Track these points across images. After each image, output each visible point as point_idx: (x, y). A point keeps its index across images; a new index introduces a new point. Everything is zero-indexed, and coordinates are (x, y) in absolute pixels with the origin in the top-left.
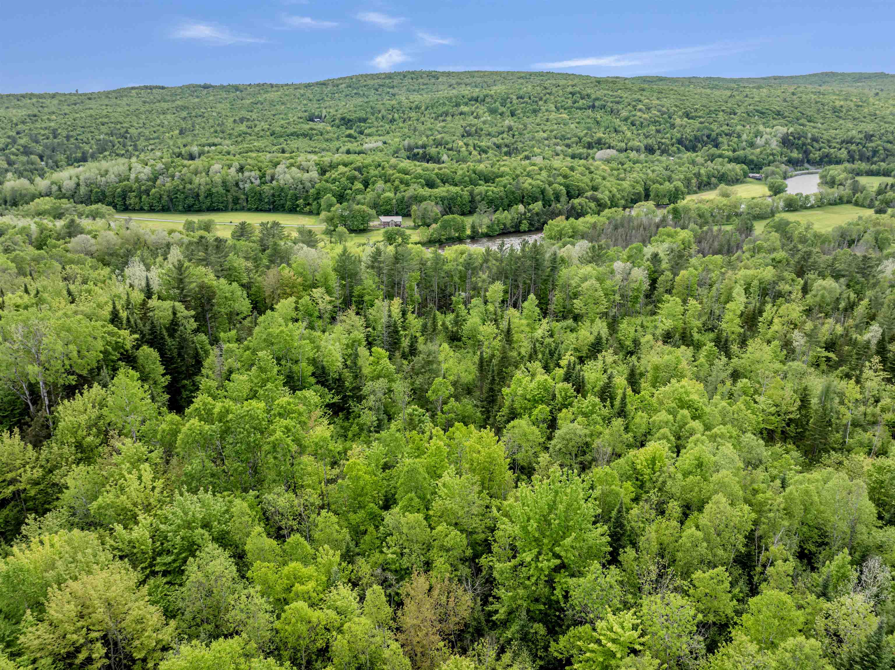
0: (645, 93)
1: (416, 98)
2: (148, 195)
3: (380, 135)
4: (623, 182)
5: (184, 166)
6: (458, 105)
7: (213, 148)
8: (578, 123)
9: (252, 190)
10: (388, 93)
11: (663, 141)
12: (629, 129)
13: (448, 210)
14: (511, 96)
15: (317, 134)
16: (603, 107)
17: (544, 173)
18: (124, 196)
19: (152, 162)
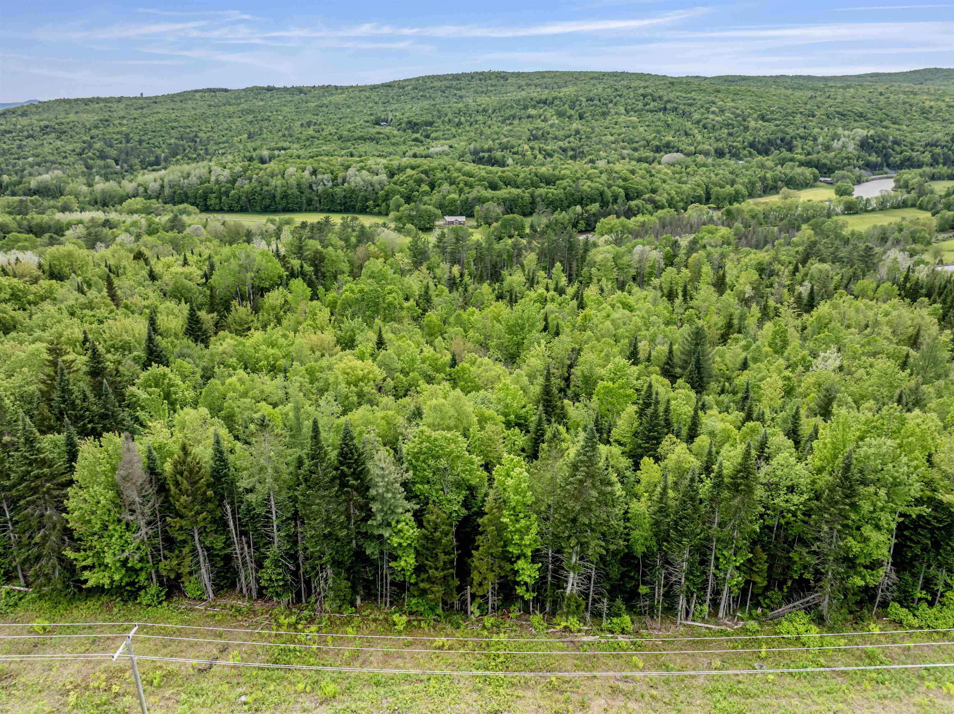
0: (720, 95)
1: (484, 100)
2: (228, 196)
3: (446, 139)
4: (683, 186)
5: (261, 169)
6: (525, 108)
7: (283, 152)
8: (648, 126)
9: (325, 192)
10: (455, 95)
11: (735, 144)
12: (700, 132)
13: (510, 210)
14: (581, 98)
15: (384, 138)
16: (675, 109)
17: (604, 177)
18: (205, 197)
19: (230, 165)
